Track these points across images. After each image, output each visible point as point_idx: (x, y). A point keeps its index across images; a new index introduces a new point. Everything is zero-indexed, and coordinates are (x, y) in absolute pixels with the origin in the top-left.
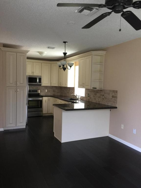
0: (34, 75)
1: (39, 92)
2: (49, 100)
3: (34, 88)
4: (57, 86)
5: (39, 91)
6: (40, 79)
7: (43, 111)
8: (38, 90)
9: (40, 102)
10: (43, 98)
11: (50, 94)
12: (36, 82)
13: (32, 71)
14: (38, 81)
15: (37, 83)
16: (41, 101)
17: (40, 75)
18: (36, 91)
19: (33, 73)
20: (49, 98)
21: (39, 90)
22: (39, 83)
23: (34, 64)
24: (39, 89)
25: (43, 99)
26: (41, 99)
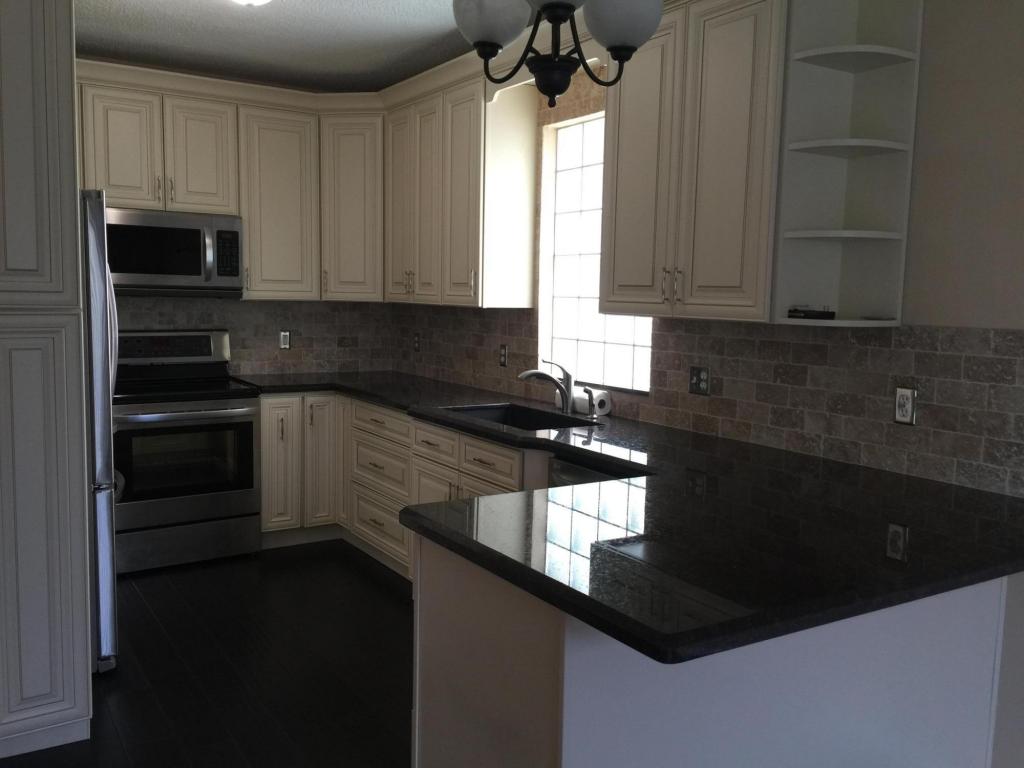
0: (171, 207)
1: (227, 354)
2: (310, 418)
3: (181, 319)
4: (377, 297)
5: (220, 348)
6: (229, 244)
7: (264, 515)
8: (213, 336)
9: (230, 435)
10: (258, 405)
11: (314, 370)
12: (195, 263)
13: (159, 173)
14: (210, 256)
15: (208, 279)
16: (246, 432)
17: (232, 210)
18: (202, 345)
19: (164, 185)
20: (312, 398)
21: (226, 338)
22: (219, 274)
23: (168, 110)
24: (226, 330)
25: (258, 414)
26: (240, 410)
